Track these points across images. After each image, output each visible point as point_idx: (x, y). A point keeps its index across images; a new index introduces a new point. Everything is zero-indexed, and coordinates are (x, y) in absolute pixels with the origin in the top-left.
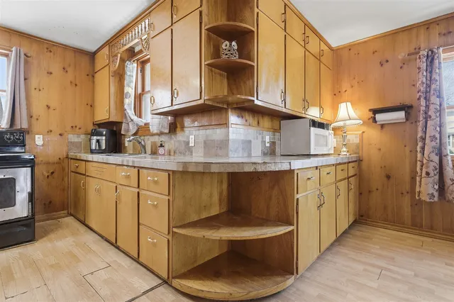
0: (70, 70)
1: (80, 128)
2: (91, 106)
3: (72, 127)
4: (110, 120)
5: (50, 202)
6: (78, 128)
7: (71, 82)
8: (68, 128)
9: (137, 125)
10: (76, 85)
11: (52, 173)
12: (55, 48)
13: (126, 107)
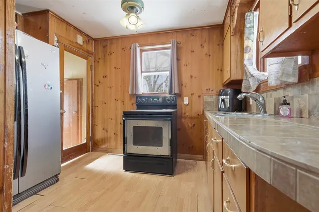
0: (206, 45)
1: (212, 90)
2: (221, 70)
3: (207, 90)
4: (231, 79)
5: (192, 147)
6: (211, 90)
7: (206, 54)
8: (204, 91)
9: (258, 80)
10: (210, 56)
11: (194, 125)
12: (196, 32)
13: (246, 62)
